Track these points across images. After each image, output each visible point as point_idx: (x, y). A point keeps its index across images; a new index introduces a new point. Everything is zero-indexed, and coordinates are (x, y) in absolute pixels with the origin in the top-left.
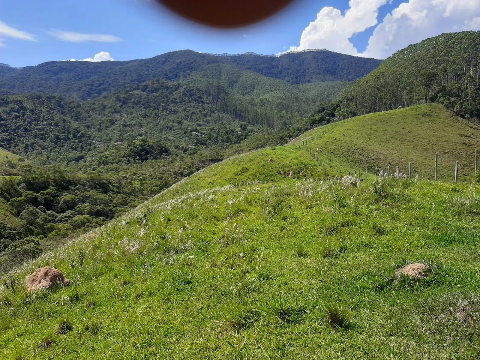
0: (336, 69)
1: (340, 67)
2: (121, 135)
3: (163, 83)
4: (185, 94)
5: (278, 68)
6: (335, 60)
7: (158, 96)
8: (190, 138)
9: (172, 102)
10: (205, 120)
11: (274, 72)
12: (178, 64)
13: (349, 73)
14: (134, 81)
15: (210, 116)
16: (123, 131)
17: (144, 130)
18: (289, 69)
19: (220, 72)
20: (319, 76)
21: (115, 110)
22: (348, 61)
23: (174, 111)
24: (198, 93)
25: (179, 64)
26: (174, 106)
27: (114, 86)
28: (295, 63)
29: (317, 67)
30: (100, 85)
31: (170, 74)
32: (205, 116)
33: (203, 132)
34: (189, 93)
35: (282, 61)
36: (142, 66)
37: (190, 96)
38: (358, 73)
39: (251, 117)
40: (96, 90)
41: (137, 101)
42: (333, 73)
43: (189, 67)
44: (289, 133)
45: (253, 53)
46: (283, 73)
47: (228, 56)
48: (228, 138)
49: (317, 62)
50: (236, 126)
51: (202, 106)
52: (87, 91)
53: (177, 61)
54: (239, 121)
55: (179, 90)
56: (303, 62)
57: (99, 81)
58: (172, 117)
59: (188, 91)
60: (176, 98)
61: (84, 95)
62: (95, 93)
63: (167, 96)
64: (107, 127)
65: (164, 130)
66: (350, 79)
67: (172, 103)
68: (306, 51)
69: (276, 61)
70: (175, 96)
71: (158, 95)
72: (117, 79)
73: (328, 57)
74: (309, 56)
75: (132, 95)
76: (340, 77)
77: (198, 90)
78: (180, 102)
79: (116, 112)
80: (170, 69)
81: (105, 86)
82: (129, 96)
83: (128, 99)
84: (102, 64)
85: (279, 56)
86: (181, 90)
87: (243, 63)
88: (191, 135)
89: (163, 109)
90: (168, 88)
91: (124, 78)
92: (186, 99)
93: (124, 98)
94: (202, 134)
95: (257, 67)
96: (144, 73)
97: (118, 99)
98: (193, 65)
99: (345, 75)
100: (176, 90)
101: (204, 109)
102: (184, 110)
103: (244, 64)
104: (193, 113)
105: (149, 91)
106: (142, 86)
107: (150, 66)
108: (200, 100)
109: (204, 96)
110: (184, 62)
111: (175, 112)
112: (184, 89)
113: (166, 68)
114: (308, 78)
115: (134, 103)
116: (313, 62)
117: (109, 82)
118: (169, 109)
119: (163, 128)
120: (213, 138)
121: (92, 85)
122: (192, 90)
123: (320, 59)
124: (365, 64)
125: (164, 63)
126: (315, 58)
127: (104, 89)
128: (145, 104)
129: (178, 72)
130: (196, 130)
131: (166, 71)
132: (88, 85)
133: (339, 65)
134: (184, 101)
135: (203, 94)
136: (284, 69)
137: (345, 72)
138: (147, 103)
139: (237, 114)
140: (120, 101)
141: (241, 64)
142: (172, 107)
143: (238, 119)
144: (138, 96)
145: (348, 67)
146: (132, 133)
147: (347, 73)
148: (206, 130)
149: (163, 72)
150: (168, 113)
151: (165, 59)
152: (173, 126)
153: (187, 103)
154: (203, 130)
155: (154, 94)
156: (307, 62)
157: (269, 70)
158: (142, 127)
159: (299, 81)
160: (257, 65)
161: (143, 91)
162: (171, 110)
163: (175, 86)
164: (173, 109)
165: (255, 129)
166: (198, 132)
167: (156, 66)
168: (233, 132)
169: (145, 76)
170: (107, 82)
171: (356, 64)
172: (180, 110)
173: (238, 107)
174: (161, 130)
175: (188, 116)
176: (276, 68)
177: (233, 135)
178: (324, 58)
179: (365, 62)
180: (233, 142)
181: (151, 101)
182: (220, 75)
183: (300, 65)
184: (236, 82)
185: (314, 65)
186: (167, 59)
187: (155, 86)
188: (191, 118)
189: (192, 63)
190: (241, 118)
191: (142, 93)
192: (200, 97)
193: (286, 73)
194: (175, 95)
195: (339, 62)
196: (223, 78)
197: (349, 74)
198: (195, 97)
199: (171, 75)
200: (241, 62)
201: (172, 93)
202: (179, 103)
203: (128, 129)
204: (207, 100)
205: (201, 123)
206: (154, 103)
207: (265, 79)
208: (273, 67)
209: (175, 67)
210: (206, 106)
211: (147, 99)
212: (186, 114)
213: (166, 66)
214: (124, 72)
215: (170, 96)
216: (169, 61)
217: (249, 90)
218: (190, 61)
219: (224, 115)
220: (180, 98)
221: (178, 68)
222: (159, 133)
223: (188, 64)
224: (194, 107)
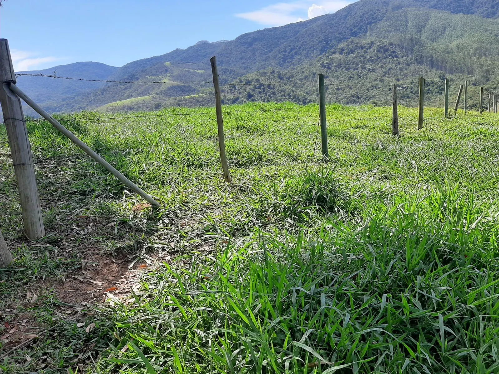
4: (379, 51)
7: (356, 57)
9: (369, 60)
10: (402, 74)
12: (361, 17)
15: (406, 69)
19: (406, 18)
23: (372, 69)
24: (392, 47)
26: (371, 65)
30: (292, 50)
32: (402, 70)
33: (404, 86)
34: (383, 49)
36: (326, 24)
37: (384, 53)
39: (448, 66)
40: (289, 55)
41: (338, 64)
43: (373, 18)
48: (429, 89)
50: (433, 76)
51: (397, 60)
52: (282, 58)
53: (359, 13)
54: (436, 70)
55: (373, 48)
57: (290, 46)
58: (372, 75)
59: (381, 48)
60: (371, 55)
63: (363, 56)
65: (370, 89)
67: (369, 62)
70: (370, 55)
71: (354, 55)
77: (391, 44)
83: (330, 64)
86: (375, 47)
89: (362, 68)
90: (362, 47)
92: (380, 55)
94: (403, 88)
100: (370, 48)
101: (399, 63)
102: (382, 67)
103: (428, 1)
104: (390, 69)
107: (333, 22)
108: (394, 55)
109: (397, 50)
110: (367, 13)
112: (378, 46)
113: (350, 22)
115: (336, 67)
118: (367, 68)
119: (369, 87)
120: (415, 91)
121: (285, 51)
122: (385, 46)
125: (346, 16)
128: (345, 67)
129: (362, 25)
130: (398, 86)
132: (282, 52)
134: (380, 58)
135: (396, 47)
138: (347, 65)
139: (433, 64)
142: (369, 66)
144: (338, 60)
146: (345, 94)
148: (406, 84)
149: (348, 28)
150: (367, 72)
152: (377, 84)
154: (403, 85)
158: (351, 88)
161: (341, 53)
162: (369, 68)
163: (368, 44)
165: (454, 78)
166: (400, 87)
168: (433, 83)
170: (297, 46)
172: (378, 67)
173: (434, 57)
174: (368, 89)
175: (386, 73)
177: (433, 86)
180: (434, 93)
181: (350, 62)
182: (407, 21)
184: (424, 26)
186: (348, 13)
188: (389, 74)
189: (375, 13)
190: (438, 68)
191: (341, 56)
192: (394, 52)
196: (410, 23)
198: (389, 53)
201: (367, 52)
202: (375, 61)
204: (400, 54)
205: (399, 77)
206: (353, 64)
207: (456, 18)
209: (359, 20)
210: (401, 60)
211: (346, 61)
212: (384, 70)
213: (348, 19)
214: (310, 34)
215: (366, 55)
216: (351, 13)
217: (440, 33)
218: (372, 10)
219: (419, 66)
220: (375, 55)
221: (361, 21)
222: (367, 92)
223: (371, 14)
224: (389, 63)
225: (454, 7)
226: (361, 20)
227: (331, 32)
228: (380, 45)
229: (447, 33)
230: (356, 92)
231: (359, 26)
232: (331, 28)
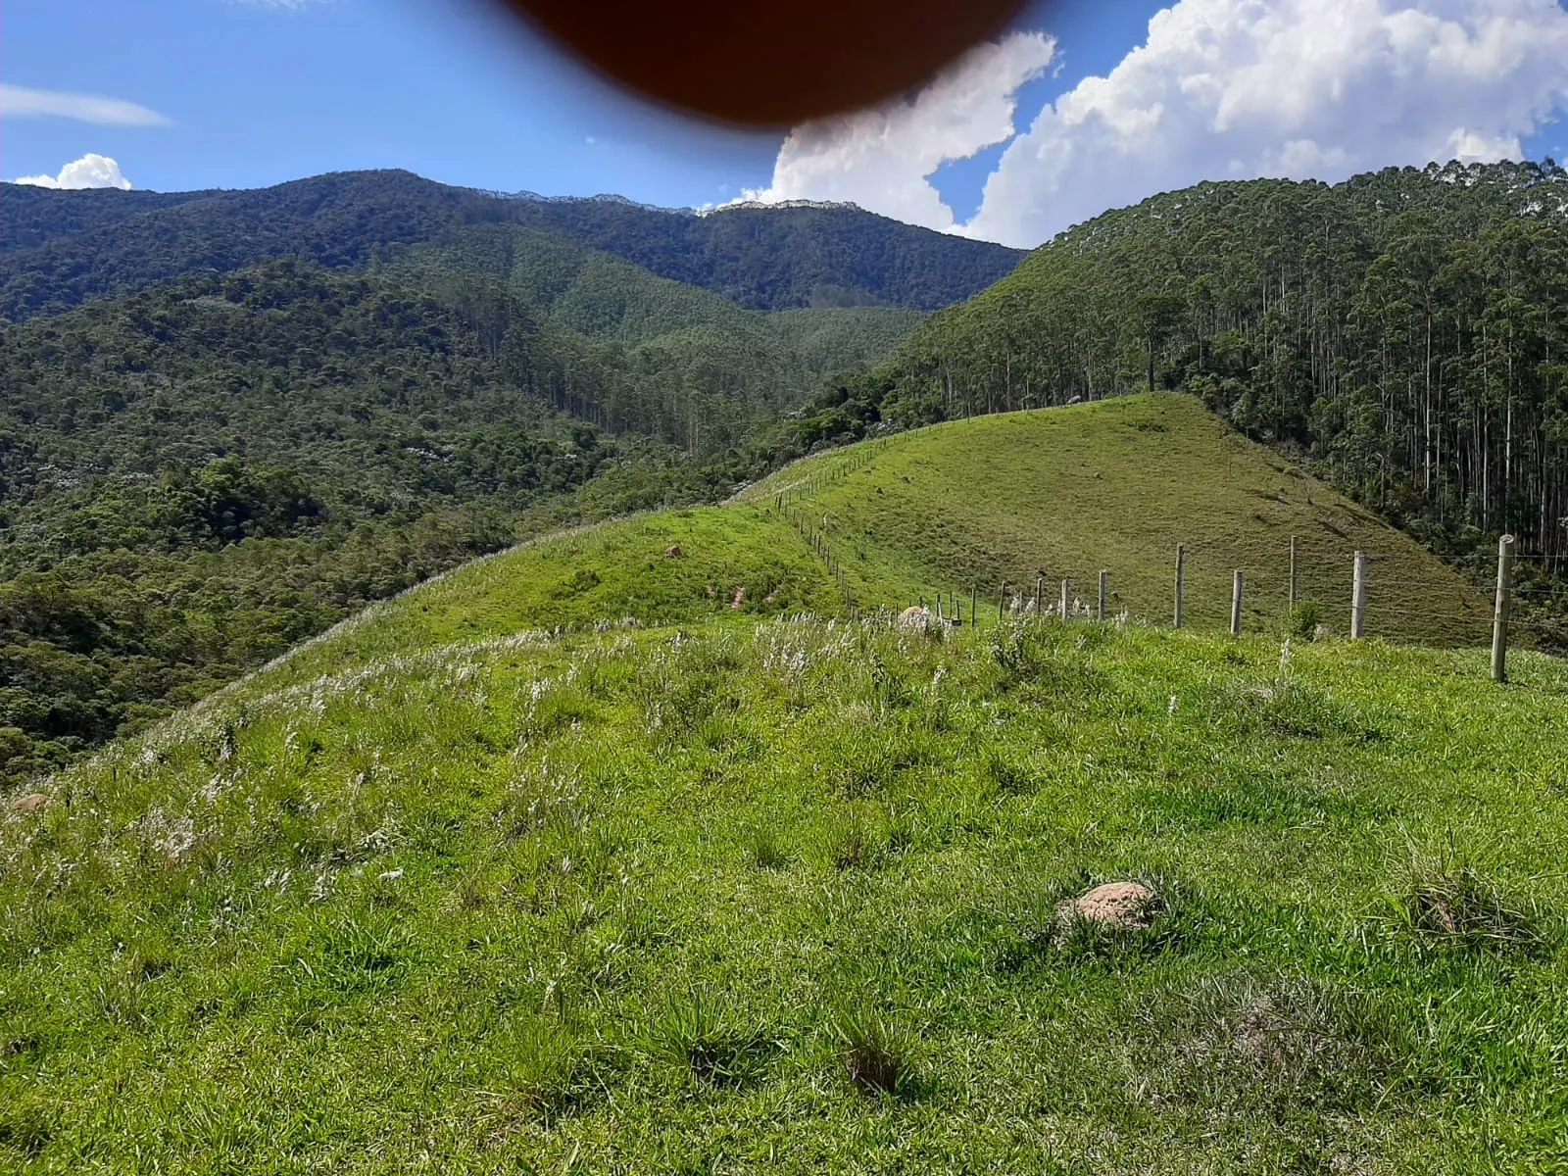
0: (886, 270)
1: (898, 262)
2: (147, 447)
3: (306, 276)
4: (383, 319)
5: (702, 253)
6: (882, 239)
7: (289, 320)
8: (397, 469)
9: (339, 341)
10: (450, 408)
11: (689, 265)
12: (361, 217)
13: (924, 284)
14: (200, 262)
15: (470, 396)
16: (156, 434)
17: (234, 433)
18: (736, 259)
19: (510, 252)
20: (833, 288)
21: (128, 359)
22: (921, 246)
23: (345, 375)
24: (432, 316)
25: (367, 214)
26: (342, 356)
27: (128, 277)
28: (758, 242)
29: (827, 261)
30: (77, 270)
31: (333, 247)
32: (453, 394)
33: (445, 448)
34: (398, 315)
35: (717, 230)
36: (232, 212)
37: (402, 327)
38: (952, 287)
39: (609, 405)
41: (212, 332)
42: (876, 283)
43: (400, 228)
44: (735, 465)
45: (619, 197)
46: (718, 268)
47: (535, 202)
48: (532, 473)
49: (826, 243)
50: (557, 432)
51: (444, 360)
52: (28, 291)
53: (359, 206)
54: (572, 416)
55: (363, 304)
56: (784, 237)
57: (73, 256)
58: (332, 393)
59: (394, 309)
60: (350, 327)
61: (15, 303)
62: (59, 298)
63: (319, 322)
64: (96, 418)
65: (305, 436)
66: (927, 304)
67: (337, 347)
68: (794, 205)
69: (694, 231)
70: (347, 325)
71: (286, 314)
72: (142, 254)
73: (860, 229)
74: (800, 222)
75: (194, 311)
76: (896, 297)
77: (430, 305)
78: (366, 345)
79: (130, 365)
80: (333, 232)
81: (95, 275)
82: (180, 313)
83: (176, 325)
84: (85, 197)
85: (704, 216)
86: (372, 303)
87: (588, 227)
88: (403, 458)
89: (305, 366)
90: (323, 294)
91: (165, 250)
92: (387, 334)
93: (161, 318)
94: (442, 455)
95: (633, 246)
96: (238, 236)
97: (141, 323)
98: (415, 221)
99: (912, 289)
100: (353, 301)
101: (449, 371)
102: (381, 370)
103: (589, 232)
104: (410, 383)
105: (255, 300)
106: (231, 281)
107: (263, 214)
108: (435, 341)
109: (452, 332)
110: (383, 211)
111: (347, 378)
112: (383, 300)
113: (321, 223)
114: (798, 291)
115: (199, 338)
116: (813, 242)
117: (112, 261)
118: (324, 367)
119: (302, 430)
120: (480, 470)
121: (48, 269)
122: (410, 306)
123: (836, 234)
124: (975, 260)
125: (313, 207)
126: (820, 230)
127: (92, 287)
128: (238, 346)
129: (362, 243)
130: (419, 442)
131: (318, 235)
132: (33, 268)
133: (893, 257)
134: (381, 341)
135: (447, 320)
136: (723, 257)
137: (913, 282)
138: (248, 340)
139: (562, 396)
140: (148, 329)
141: (581, 230)
142: (334, 359)
143: (566, 413)
144: (214, 316)
145: (923, 264)
146: (189, 441)
147: (917, 285)
148: (456, 443)
149: (307, 240)
150: (322, 380)
151: (316, 196)
152: (339, 425)
153: (392, 347)
154: (443, 444)
155: (273, 311)
156: (794, 242)
157: (674, 257)
158: (224, 424)
159: (771, 299)
160: (635, 236)
161: (235, 298)
162: (334, 369)
163: (350, 288)
164: (339, 365)
165: (622, 445)
166: (428, 448)
167: (282, 216)
168: (549, 452)
169: (239, 248)
170: (104, 262)
171: (945, 256)
172: (367, 370)
173: (567, 371)
174: (295, 436)
175: (392, 394)
176: (695, 251)
177: (548, 463)
178: (850, 231)
179: (973, 252)
180: (547, 487)
181: (262, 334)
182: (509, 262)
183: (774, 249)
184: (562, 288)
185: (818, 252)
186: (323, 197)
187: (278, 283)
188: (404, 401)
189: (409, 216)
190: (577, 408)
191: (231, 305)
192: (436, 332)
193: (727, 270)
194: (350, 319)
195: (894, 248)
196: (518, 271)
197: (927, 287)
198: (420, 331)
199: (336, 251)
200: (580, 225)
201: (338, 313)
202: (362, 348)
203: (174, 427)
204: (460, 342)
205: (439, 416)
206: (272, 344)
207: (660, 285)
208: (686, 249)
209: (351, 223)
210: (457, 362)
211: (248, 328)
212: (387, 384)
213: (320, 218)
214: (166, 230)
215: (330, 321)
216: (332, 202)
217: (607, 318)
218: (403, 207)
219: (518, 394)
220: (365, 329)
221: (361, 228)
222: (285, 448)
223: (397, 216)
224: (414, 364)
226: (360, 226)
229: (626, 320)
230: (237, 439)
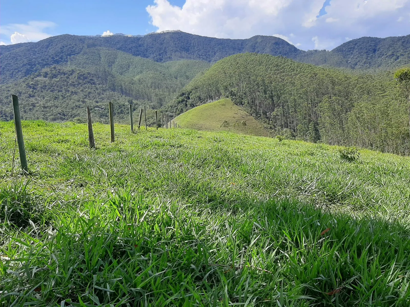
0: (189, 47)
1: (192, 45)
2: (44, 115)
4: (79, 78)
5: (144, 47)
6: (188, 39)
7: (59, 81)
8: (95, 113)
11: (141, 50)
12: (61, 49)
13: (199, 49)
14: (26, 65)
15: (103, 94)
16: (45, 111)
17: (61, 109)
18: (153, 48)
19: (99, 54)
20: (177, 53)
21: (30, 95)
22: (197, 40)
24: (90, 76)
25: (62, 48)
26: (73, 88)
28: (157, 43)
29: (175, 46)
31: (56, 57)
32: (99, 94)
33: (102, 107)
34: (82, 77)
35: (147, 40)
36: (29, 50)
37: (84, 80)
38: (206, 50)
39: (134, 93)
41: (43, 86)
42: (187, 50)
45: (121, 34)
46: (148, 50)
47: (100, 37)
48: (122, 110)
49: (174, 41)
50: (124, 100)
51: (95, 86)
54: (126, 96)
55: (74, 75)
56: (163, 41)
58: (75, 97)
59: (81, 75)
63: (66, 81)
64: (30, 109)
65: (75, 108)
66: (200, 55)
67: (71, 86)
68: (165, 32)
69: (141, 41)
70: (72, 80)
72: (10, 64)
73: (182, 37)
74: (167, 36)
75: (38, 81)
76: (192, 53)
77: (89, 73)
78: (77, 85)
80: (55, 53)
85: (143, 36)
87: (115, 43)
88: (96, 111)
89: (66, 91)
91: (16, 62)
92: (81, 81)
93: (32, 84)
94: (102, 109)
95: (127, 47)
96: (32, 57)
98: (74, 48)
99: (196, 51)
100: (71, 74)
101: (97, 89)
102: (82, 91)
103: (115, 44)
104: (90, 93)
106: (43, 73)
107: (36, 50)
108: (92, 82)
109: (95, 79)
111: (76, 93)
112: (78, 73)
113: (51, 51)
114: (169, 55)
115: (41, 88)
116: (171, 42)
117: (3, 66)
118: (70, 91)
119: (73, 107)
122: (84, 74)
123: (176, 39)
124: (210, 42)
125: (48, 47)
126: (172, 38)
128: (50, 88)
129: (63, 55)
130: (97, 107)
131: (52, 55)
133: (191, 43)
135: (93, 76)
136: (149, 47)
137: (196, 49)
139: (123, 92)
140: (30, 87)
141: (113, 44)
142: (71, 89)
144: (43, 82)
145: (198, 44)
146: (52, 112)
147: (197, 50)
148: (104, 106)
150: (71, 94)
151: (48, 44)
152: (80, 105)
153: (83, 85)
155: (54, 79)
156: (166, 42)
157: (137, 48)
159: (162, 57)
160: (127, 44)
161: (45, 77)
162: (72, 91)
163: (70, 71)
164: (73, 90)
165: (139, 102)
166: (99, 108)
167: (41, 50)
168: (124, 106)
169: (34, 60)
171: (203, 42)
172: (79, 91)
173: (123, 87)
175: (86, 96)
176: (142, 46)
177: (125, 108)
178: (179, 37)
179: (210, 41)
181: (54, 85)
182: (100, 57)
183: (162, 44)
184: (114, 62)
185: (172, 44)
186: (50, 44)
187: (54, 72)
188: (89, 97)
189: (73, 47)
190: (127, 94)
191: (45, 79)
192: (92, 80)
195: (191, 41)
196: (102, 59)
197: (199, 50)
198: (88, 80)
200: (113, 43)
201: (69, 78)
202: (77, 86)
203: (48, 109)
204: (97, 81)
205: (98, 100)
206: (57, 87)
208: (140, 46)
210: (98, 86)
211: (51, 84)
212: (85, 94)
213: (50, 49)
214: (14, 57)
215: (68, 80)
216: (52, 45)
217: (126, 69)
218: (70, 45)
220: (76, 81)
221: (62, 52)
222: (72, 111)
223: (70, 48)
224: (89, 88)
225: (134, 51)
226: (61, 51)
227: (34, 58)
228: (80, 73)
229: (131, 69)
230: (62, 111)
231: (60, 56)
232: (34, 54)
